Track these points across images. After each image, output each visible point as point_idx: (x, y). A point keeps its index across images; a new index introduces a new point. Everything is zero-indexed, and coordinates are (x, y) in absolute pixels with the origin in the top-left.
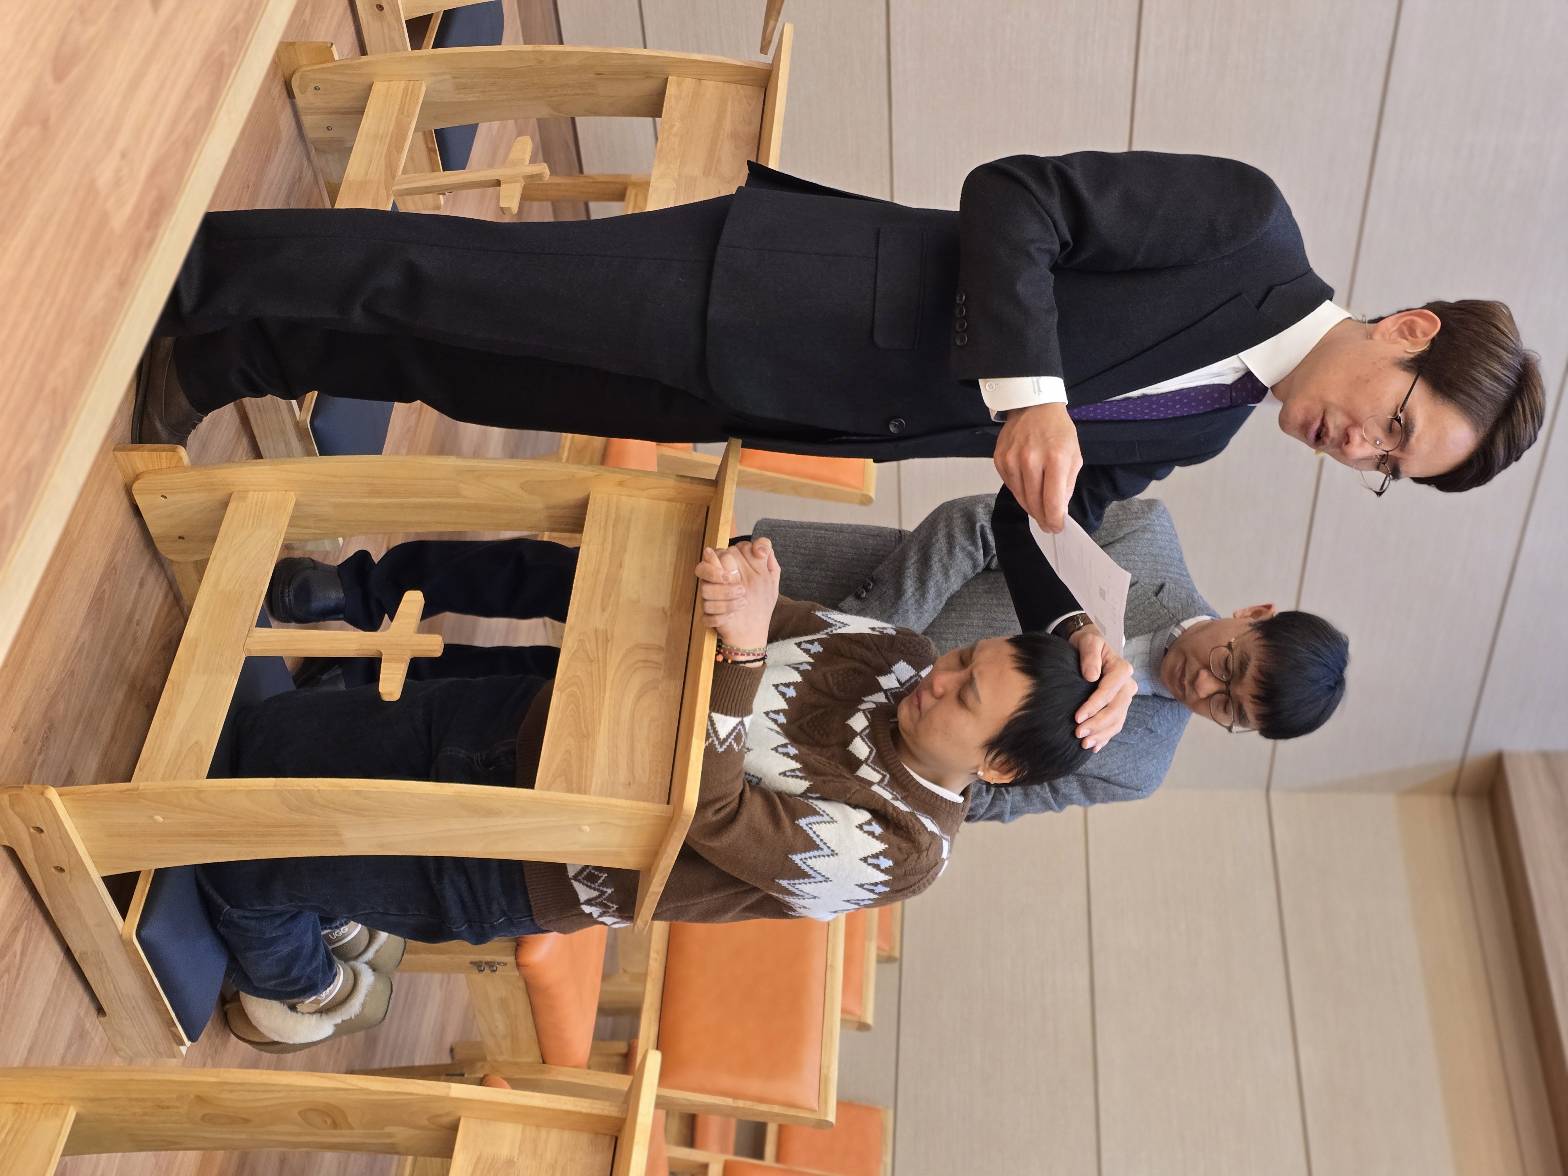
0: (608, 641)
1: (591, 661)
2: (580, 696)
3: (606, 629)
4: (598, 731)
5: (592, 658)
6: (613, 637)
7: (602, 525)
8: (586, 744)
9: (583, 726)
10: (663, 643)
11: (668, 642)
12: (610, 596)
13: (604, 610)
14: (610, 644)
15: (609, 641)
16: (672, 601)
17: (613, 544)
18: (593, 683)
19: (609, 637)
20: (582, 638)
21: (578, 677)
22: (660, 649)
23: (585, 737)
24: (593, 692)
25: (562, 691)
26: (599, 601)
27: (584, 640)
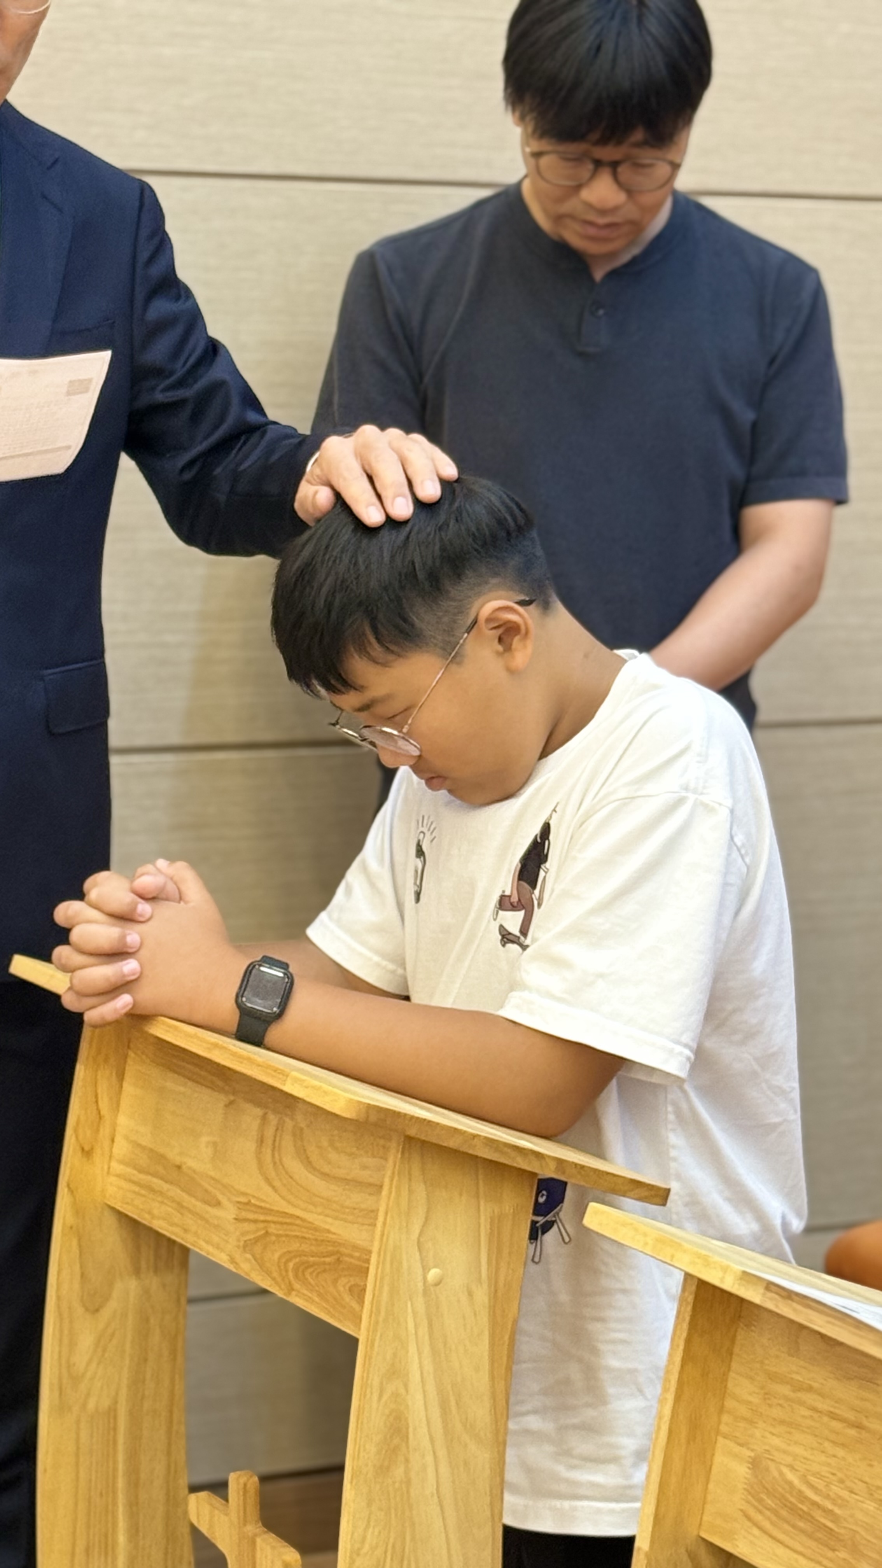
0: (248, 1203)
1: (267, 1232)
2: (297, 1260)
3: (238, 1202)
4: (334, 1236)
5: (263, 1232)
6: (244, 1194)
7: (137, 1189)
8: (347, 1259)
9: (328, 1260)
10: (259, 1112)
11: (258, 1104)
12: (206, 1191)
13: (218, 1204)
14: (253, 1201)
15: (250, 1201)
16: (221, 1090)
17: (155, 1175)
18: (287, 1236)
19: (243, 1199)
20: (242, 1243)
21: (279, 1258)
22: (264, 1118)
23: (338, 1259)
24: (297, 1237)
25: (291, 1289)
26: (209, 1209)
27: (245, 1241)
